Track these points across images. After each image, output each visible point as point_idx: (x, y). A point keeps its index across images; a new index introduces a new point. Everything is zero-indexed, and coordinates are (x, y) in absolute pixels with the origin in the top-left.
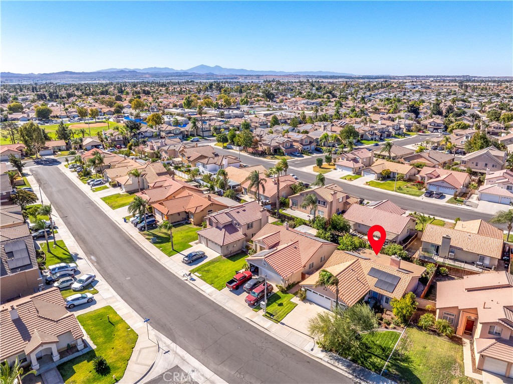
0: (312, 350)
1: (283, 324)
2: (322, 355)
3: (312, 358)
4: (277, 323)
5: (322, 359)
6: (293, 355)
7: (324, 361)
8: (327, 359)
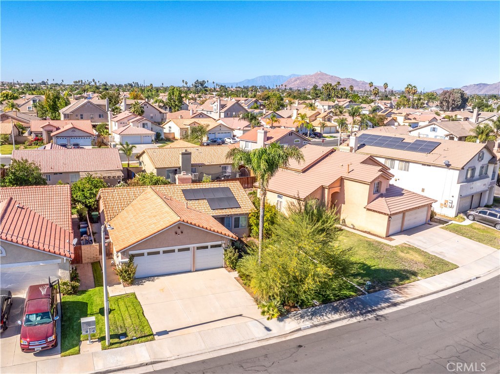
0: (268, 329)
1: (165, 333)
2: (291, 324)
3: (289, 338)
4: (153, 339)
5: (300, 330)
6: (266, 356)
7: (305, 329)
8: (308, 324)
